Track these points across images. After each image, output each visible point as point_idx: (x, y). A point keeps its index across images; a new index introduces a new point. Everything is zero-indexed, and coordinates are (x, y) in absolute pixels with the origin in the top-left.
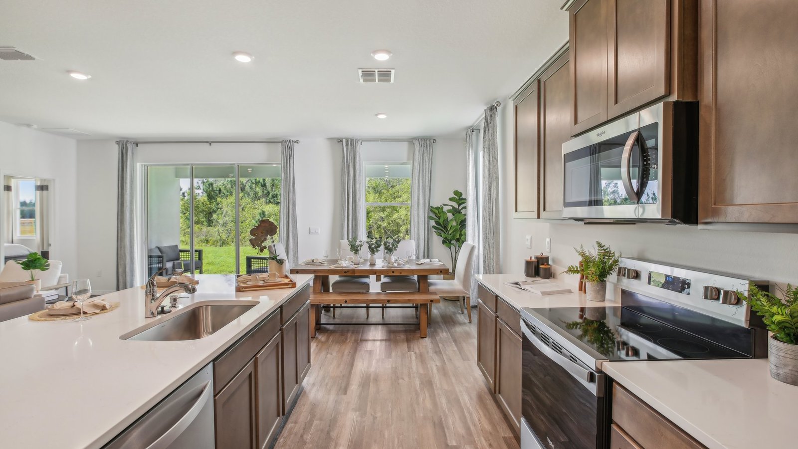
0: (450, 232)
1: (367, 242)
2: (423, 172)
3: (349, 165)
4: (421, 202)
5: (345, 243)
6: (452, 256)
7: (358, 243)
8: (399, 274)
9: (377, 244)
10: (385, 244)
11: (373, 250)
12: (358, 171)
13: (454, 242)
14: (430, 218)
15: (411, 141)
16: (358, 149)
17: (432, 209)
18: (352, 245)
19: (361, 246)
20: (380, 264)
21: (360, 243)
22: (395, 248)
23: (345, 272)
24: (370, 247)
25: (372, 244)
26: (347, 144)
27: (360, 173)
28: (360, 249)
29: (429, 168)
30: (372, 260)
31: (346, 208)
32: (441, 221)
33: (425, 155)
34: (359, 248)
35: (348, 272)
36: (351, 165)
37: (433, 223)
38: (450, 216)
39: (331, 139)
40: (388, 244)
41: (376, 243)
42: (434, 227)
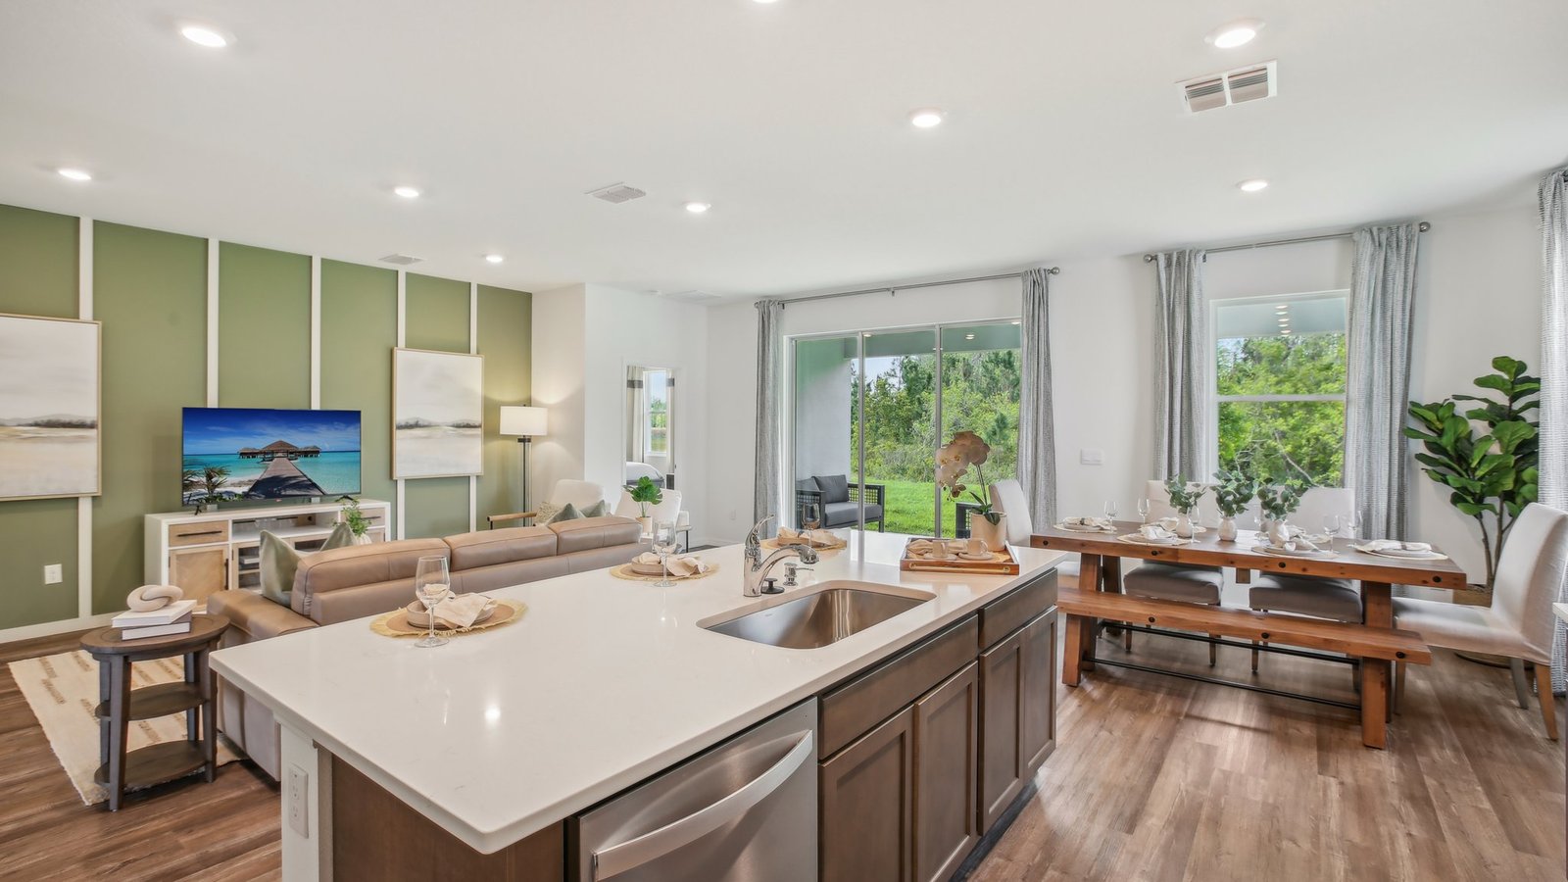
0: (1479, 473)
1: (1214, 488)
2: (1384, 313)
3: (1174, 311)
4: (1380, 391)
5: (1160, 486)
6: (1486, 541)
7: (1189, 488)
8: (1299, 572)
9: (1240, 494)
10: (1262, 494)
11: (1229, 505)
12: (1195, 323)
13: (1494, 501)
14: (1407, 433)
15: (1346, 236)
16: (1195, 274)
17: (1413, 410)
18: (1174, 493)
19: (1198, 495)
20: (1247, 541)
21: (1195, 490)
22: (1291, 505)
23: (1154, 553)
24: (1221, 500)
25: (1228, 493)
26: (1169, 265)
27: (1201, 327)
28: (1195, 504)
29: (1404, 302)
30: (1228, 531)
31: (1167, 409)
32: (1447, 441)
33: (1392, 267)
34: (1192, 500)
35: (1161, 552)
36: (1177, 310)
37: (1418, 446)
38: (1480, 428)
39: (1129, 257)
40: (1271, 496)
41: (1237, 490)
42: (1420, 457)
